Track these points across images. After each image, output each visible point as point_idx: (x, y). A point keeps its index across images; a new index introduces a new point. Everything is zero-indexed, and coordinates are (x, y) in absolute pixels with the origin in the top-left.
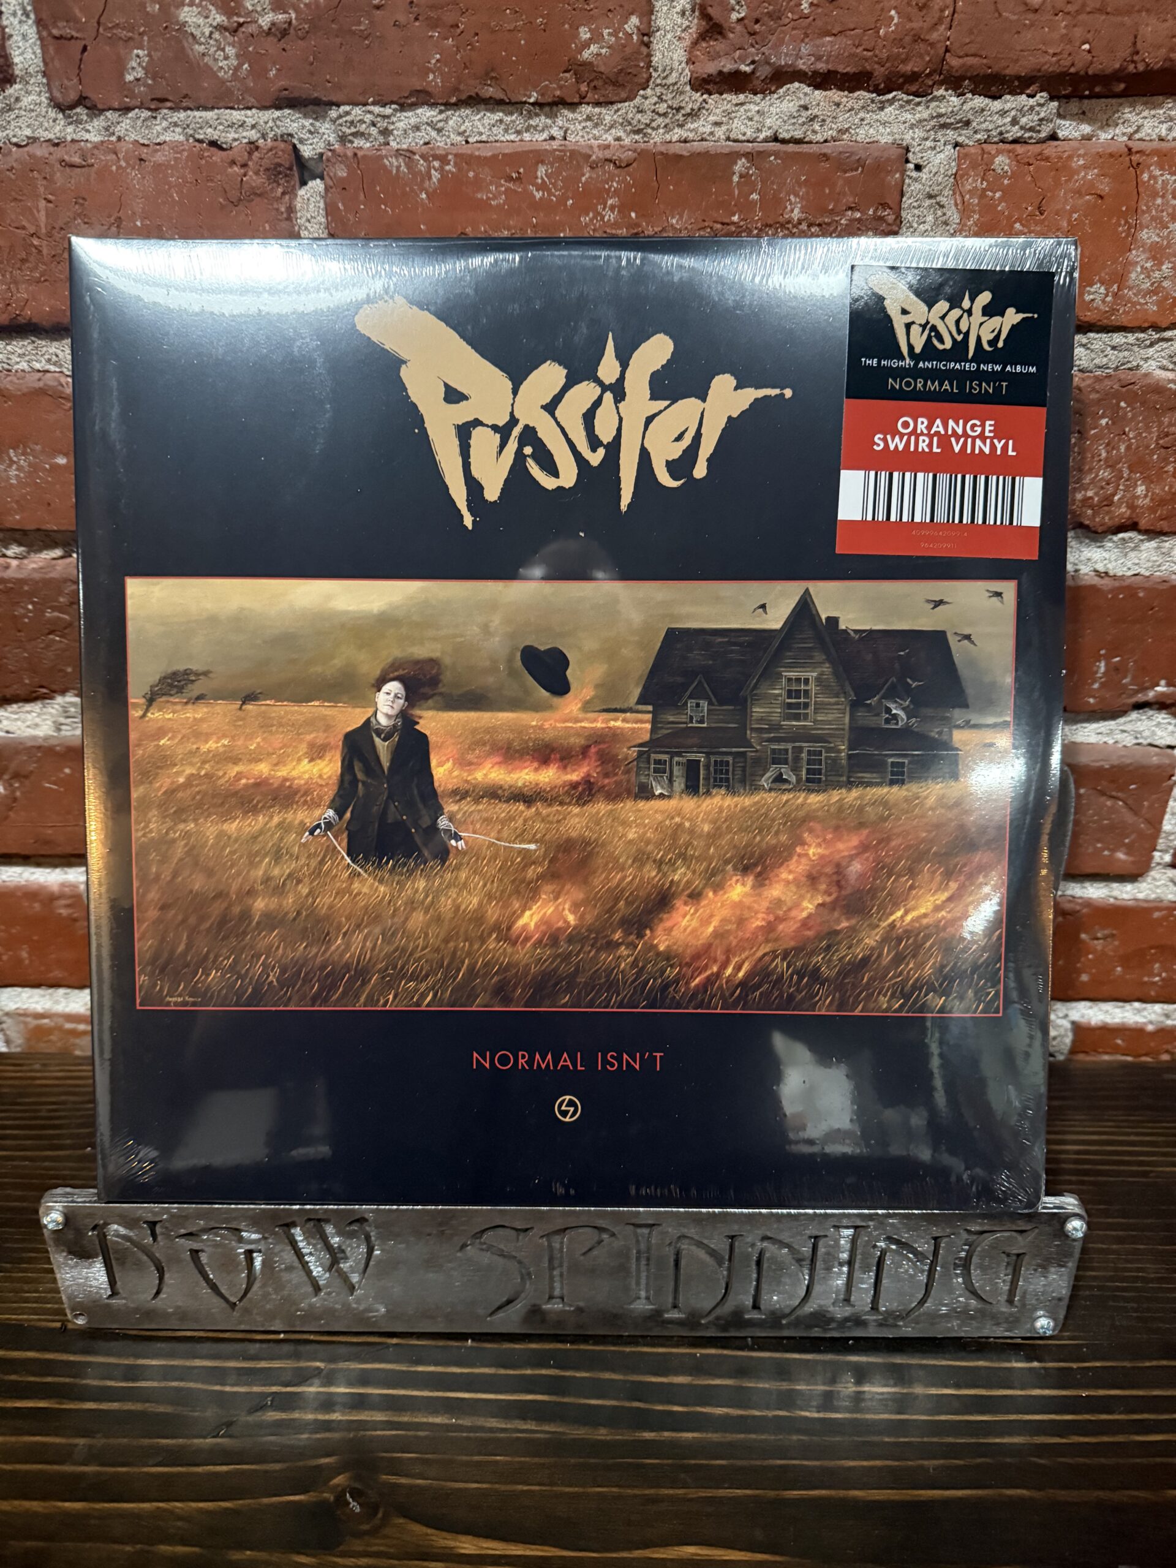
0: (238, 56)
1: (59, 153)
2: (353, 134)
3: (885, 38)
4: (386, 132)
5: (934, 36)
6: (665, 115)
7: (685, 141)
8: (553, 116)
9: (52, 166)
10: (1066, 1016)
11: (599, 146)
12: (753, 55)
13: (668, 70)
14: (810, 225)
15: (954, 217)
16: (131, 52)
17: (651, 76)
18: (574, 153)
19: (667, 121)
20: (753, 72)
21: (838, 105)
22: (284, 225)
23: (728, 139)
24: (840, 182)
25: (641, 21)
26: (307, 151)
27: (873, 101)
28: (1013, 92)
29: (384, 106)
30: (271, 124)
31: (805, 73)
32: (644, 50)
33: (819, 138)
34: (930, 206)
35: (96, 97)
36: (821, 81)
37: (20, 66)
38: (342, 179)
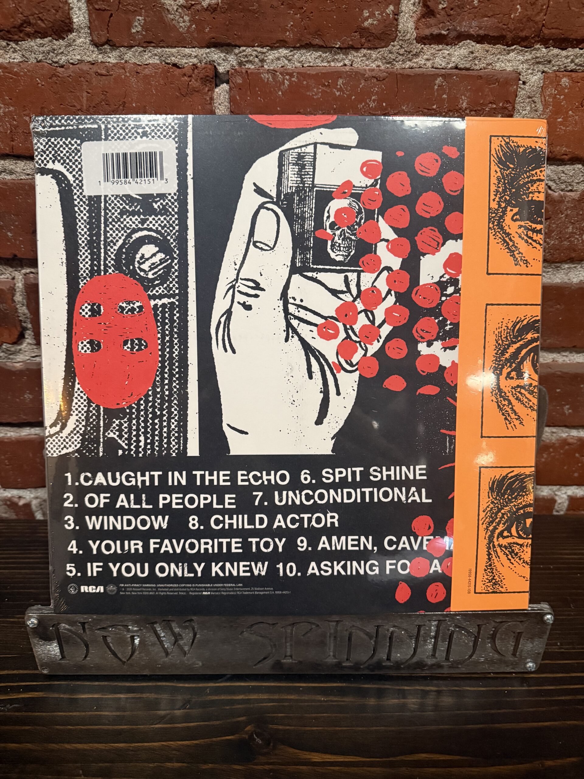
0: (190, 21)
1: (95, 68)
2: (246, 62)
3: (513, 19)
4: (262, 61)
5: (538, 18)
6: (403, 55)
7: (412, 68)
8: (346, 54)
9: (91, 75)
10: (566, 493)
11: (369, 70)
12: (448, 26)
13: (406, 32)
14: (471, 111)
15: (540, 107)
16: (135, 18)
17: (397, 35)
18: (357, 73)
19: (404, 58)
20: (447, 35)
21: (487, 51)
22: (208, 107)
23: (433, 67)
24: (487, 90)
25: (395, 8)
26: (221, 69)
27: (504, 50)
28: (573, 47)
29: (262, 48)
30: (204, 55)
31: (473, 36)
32: (395, 22)
33: (477, 67)
34: (529, 102)
35: (115, 40)
36: (480, 39)
37: (77, 24)
38: (239, 84)
